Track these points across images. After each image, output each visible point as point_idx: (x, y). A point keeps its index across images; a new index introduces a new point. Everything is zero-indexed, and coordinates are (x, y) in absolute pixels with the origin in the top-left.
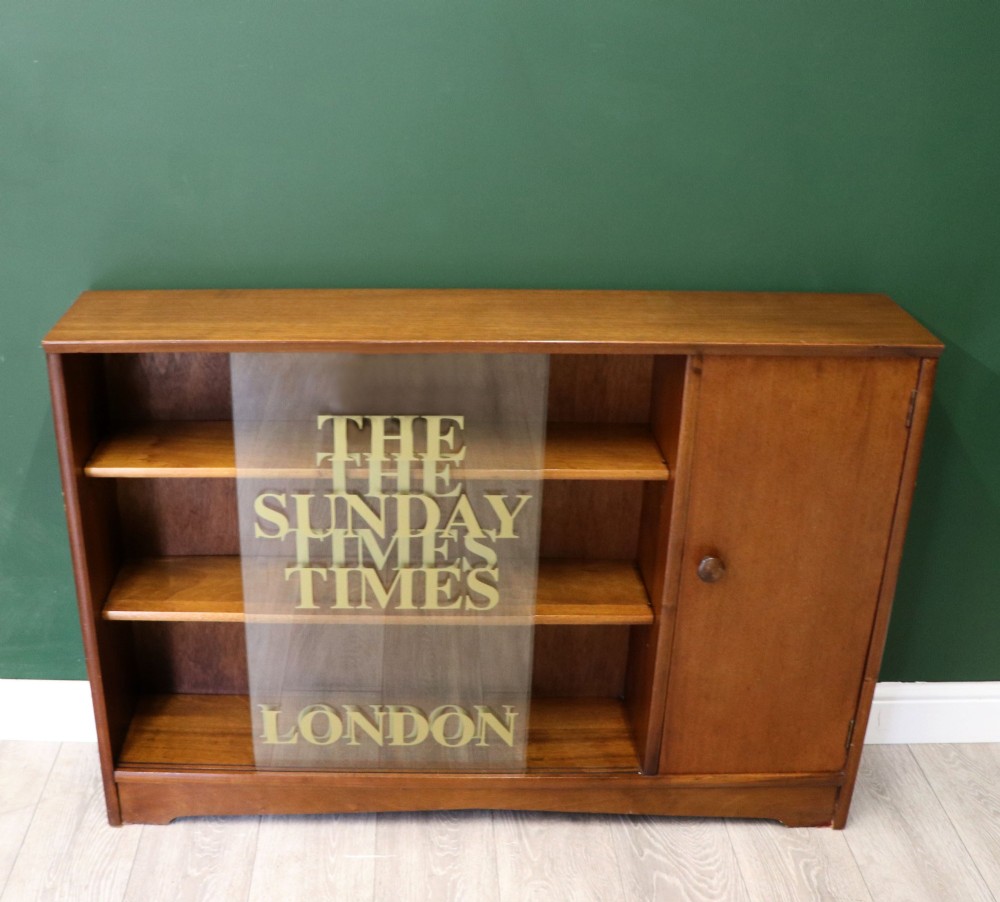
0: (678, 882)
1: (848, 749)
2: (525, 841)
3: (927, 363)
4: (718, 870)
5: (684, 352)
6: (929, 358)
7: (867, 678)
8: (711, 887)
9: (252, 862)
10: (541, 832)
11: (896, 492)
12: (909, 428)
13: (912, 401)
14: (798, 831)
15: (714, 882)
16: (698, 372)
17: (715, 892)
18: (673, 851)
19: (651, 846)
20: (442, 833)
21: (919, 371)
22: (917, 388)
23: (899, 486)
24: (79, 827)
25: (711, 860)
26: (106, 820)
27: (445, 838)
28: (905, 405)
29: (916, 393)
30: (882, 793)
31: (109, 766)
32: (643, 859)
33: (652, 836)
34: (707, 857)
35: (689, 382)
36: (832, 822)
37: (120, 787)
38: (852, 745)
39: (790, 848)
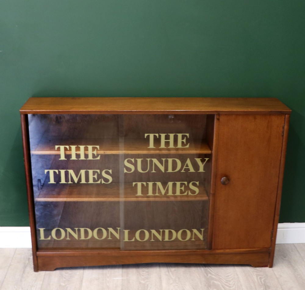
0: (219, 283)
1: (272, 240)
2: (170, 273)
3: (287, 116)
4: (232, 280)
5: (214, 113)
6: (287, 114)
7: (276, 216)
8: (230, 284)
9: (82, 281)
10: (175, 270)
11: (280, 156)
12: (283, 136)
13: (283, 128)
14: (258, 268)
15: (231, 283)
16: (218, 119)
17: (231, 286)
18: (217, 274)
19: (210, 273)
20: (144, 271)
21: (285, 118)
22: (284, 124)
23: (281, 154)
24: (24, 272)
25: (230, 277)
26: (33, 270)
27: (144, 273)
28: (281, 129)
29: (284, 125)
30: (285, 257)
31: (35, 251)
32: (208, 277)
33: (211, 271)
34: (228, 276)
35: (216, 122)
36: (269, 265)
37: (38, 258)
38: (273, 238)
39: (255, 273)
